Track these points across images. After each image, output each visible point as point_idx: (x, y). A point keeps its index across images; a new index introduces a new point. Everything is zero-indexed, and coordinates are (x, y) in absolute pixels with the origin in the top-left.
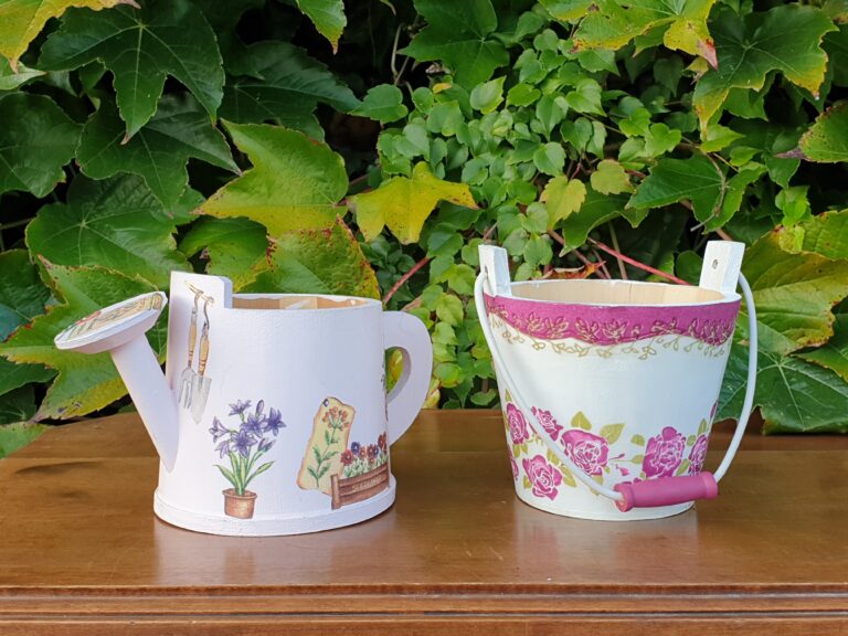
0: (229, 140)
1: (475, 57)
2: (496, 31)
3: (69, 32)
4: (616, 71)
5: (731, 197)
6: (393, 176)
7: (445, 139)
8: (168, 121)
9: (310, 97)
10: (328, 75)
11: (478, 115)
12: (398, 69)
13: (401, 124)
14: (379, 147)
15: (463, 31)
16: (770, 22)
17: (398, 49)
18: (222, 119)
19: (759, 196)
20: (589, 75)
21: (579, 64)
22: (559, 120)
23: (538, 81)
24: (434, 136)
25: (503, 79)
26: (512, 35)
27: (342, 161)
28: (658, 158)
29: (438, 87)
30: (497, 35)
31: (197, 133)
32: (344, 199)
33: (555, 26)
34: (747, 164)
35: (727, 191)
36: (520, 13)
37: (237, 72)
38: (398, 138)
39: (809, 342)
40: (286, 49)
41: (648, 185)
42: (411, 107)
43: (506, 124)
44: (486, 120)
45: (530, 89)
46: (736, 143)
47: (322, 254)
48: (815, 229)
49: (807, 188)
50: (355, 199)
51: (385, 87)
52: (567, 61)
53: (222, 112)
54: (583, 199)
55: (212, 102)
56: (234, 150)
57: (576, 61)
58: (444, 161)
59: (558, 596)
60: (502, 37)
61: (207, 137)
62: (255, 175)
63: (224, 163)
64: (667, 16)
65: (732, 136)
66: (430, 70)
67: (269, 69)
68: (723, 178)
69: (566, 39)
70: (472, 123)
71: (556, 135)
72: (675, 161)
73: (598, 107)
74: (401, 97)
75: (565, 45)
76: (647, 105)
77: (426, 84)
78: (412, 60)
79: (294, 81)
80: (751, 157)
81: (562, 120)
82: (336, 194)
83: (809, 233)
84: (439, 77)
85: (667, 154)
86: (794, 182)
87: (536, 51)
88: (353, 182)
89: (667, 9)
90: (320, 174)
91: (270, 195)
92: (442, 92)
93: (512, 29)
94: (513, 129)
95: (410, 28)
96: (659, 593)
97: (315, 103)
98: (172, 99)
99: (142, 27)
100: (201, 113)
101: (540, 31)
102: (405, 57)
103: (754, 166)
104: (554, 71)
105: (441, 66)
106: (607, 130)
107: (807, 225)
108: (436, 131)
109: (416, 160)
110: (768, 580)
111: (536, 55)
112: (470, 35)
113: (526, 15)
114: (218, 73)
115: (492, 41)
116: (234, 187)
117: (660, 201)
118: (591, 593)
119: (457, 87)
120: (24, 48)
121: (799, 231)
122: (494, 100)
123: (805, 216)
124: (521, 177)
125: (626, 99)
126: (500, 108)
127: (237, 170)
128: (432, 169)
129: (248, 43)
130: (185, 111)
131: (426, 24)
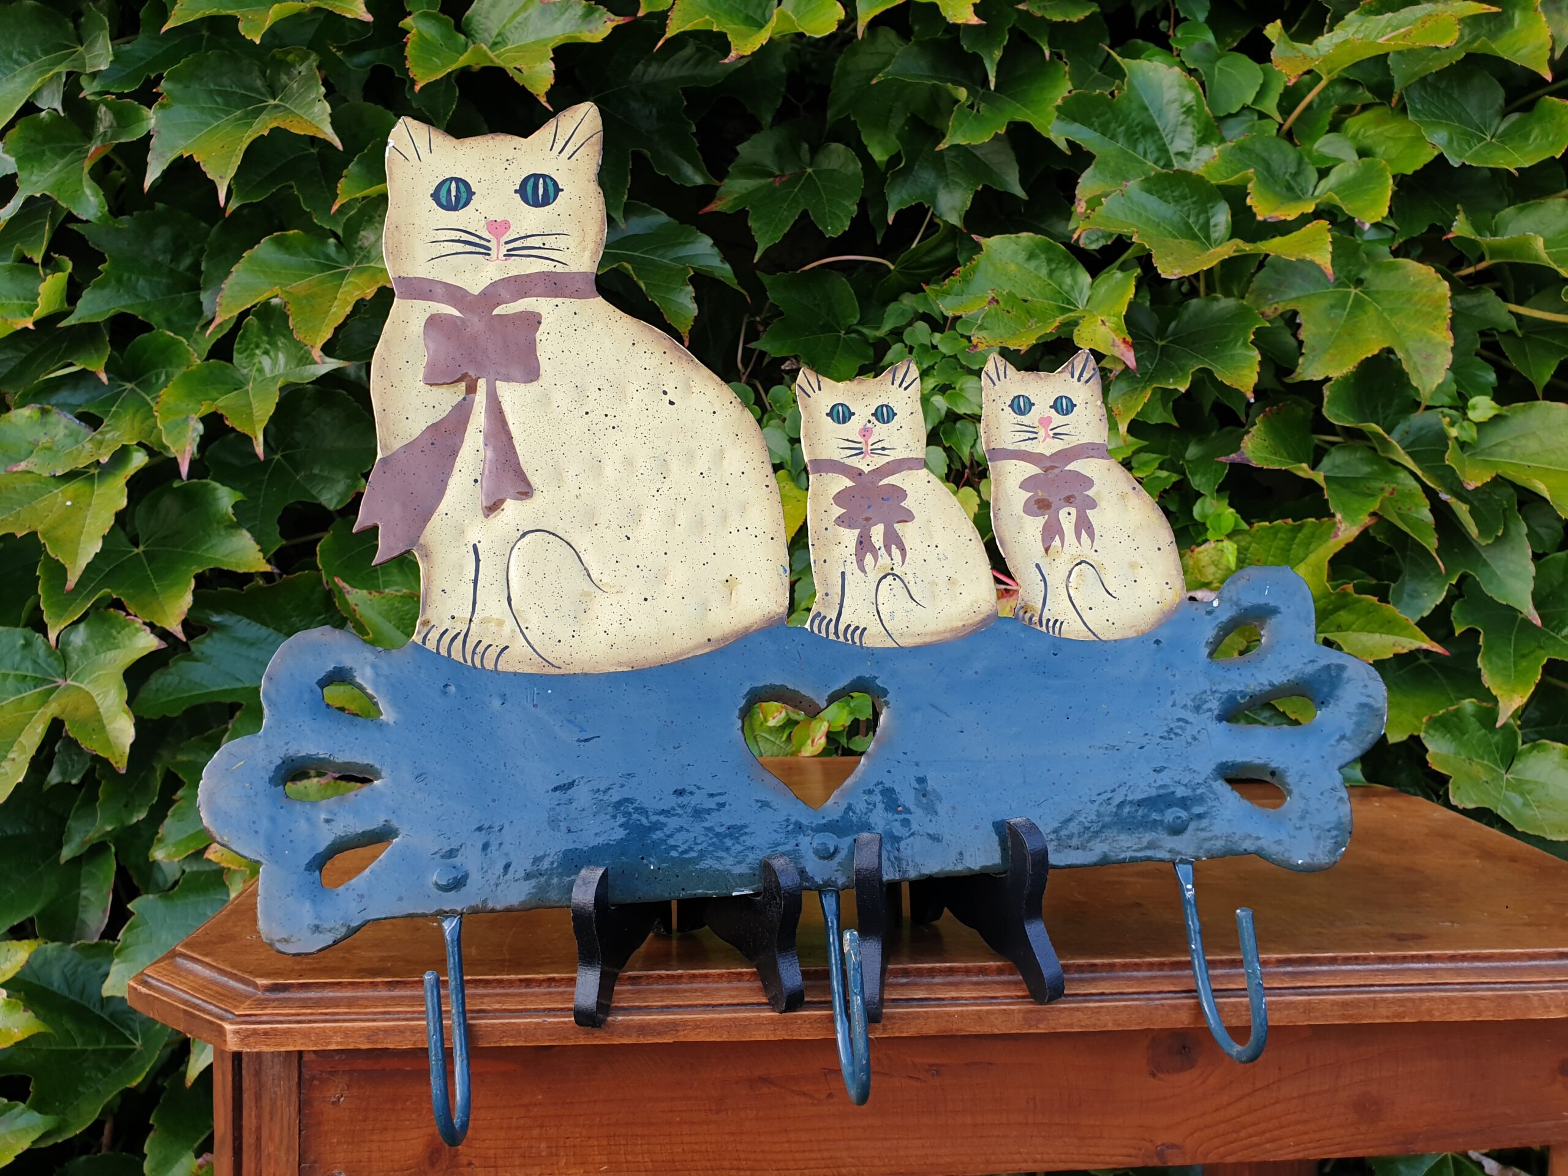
1: (835, 353)
2: (860, 323)
12: (746, 367)
15: (821, 323)
16: (1186, 315)
17: (745, 343)
20: (969, 371)
21: (958, 360)
22: (937, 421)
24: (794, 441)
26: (878, 328)
30: (860, 328)
33: (926, 318)
36: (887, 304)
42: (765, 409)
46: (1139, 451)
52: (944, 356)
57: (955, 357)
60: (865, 330)
64: (1070, 310)
65: (1134, 444)
66: (786, 366)
69: (942, 331)
74: (752, 396)
75: (942, 339)
77: (778, 382)
78: (763, 354)
80: (1156, 465)
81: (941, 423)
87: (906, 346)
89: (1069, 302)
93: (878, 322)
95: (758, 319)
101: (911, 324)
102: (754, 350)
104: (932, 367)
105: (798, 362)
112: (829, 328)
113: (893, 306)
115: (853, 335)
120: (327, 334)
121: (1230, 546)
123: (1236, 528)
128: (794, 479)
131: (782, 314)
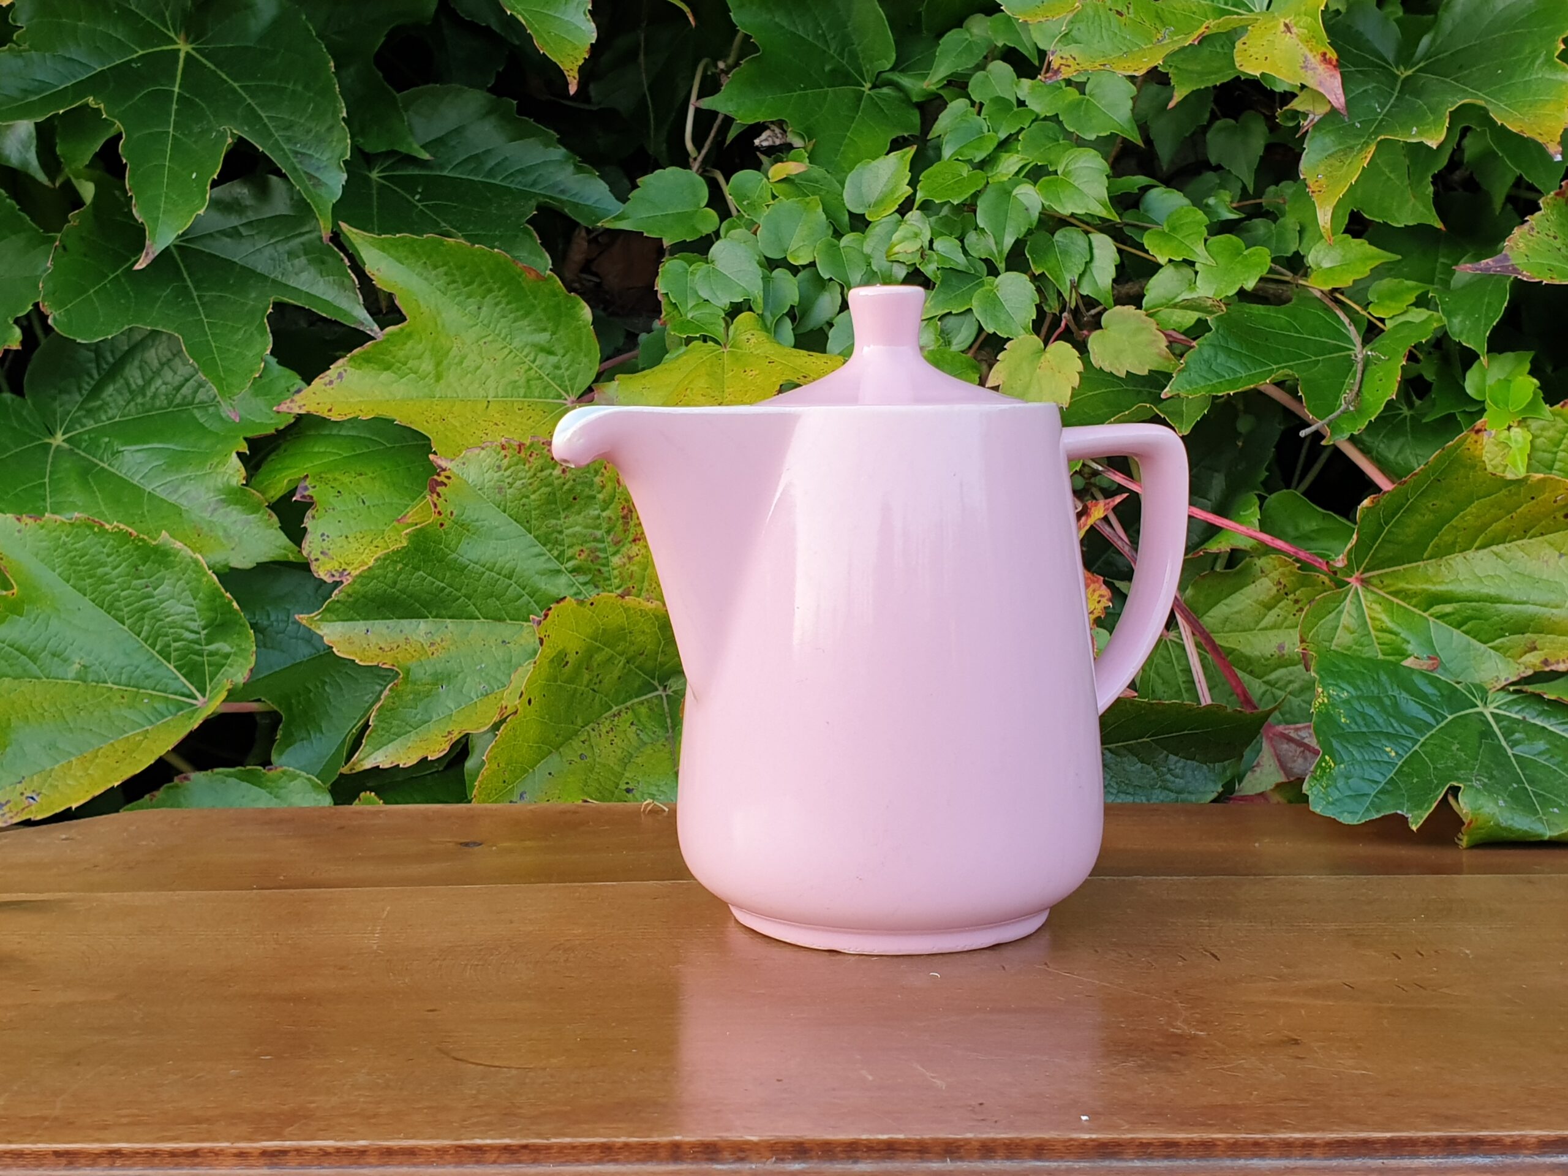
0: (358, 268)
1: (852, 119)
2: (895, 69)
3: (32, 47)
4: (1136, 138)
5: (1376, 373)
6: (689, 341)
7: (795, 270)
8: (234, 233)
9: (526, 195)
10: (559, 152)
11: (859, 223)
12: (698, 145)
13: (701, 246)
14: (661, 286)
15: (827, 68)
17: (699, 97)
18: (344, 226)
19: (1429, 377)
20: (1080, 143)
21: (1060, 123)
22: (1024, 230)
23: (980, 155)
24: (771, 264)
25: (910, 151)
26: (925, 77)
27: (586, 313)
28: (1228, 302)
29: (779, 171)
30: (895, 77)
31: (291, 254)
32: (590, 389)
33: (1011, 55)
34: (1405, 312)
35: (1367, 362)
36: (940, 35)
37: (375, 145)
38: (700, 268)
40: (475, 100)
41: (1207, 352)
42: (724, 213)
43: (916, 235)
44: (875, 231)
45: (965, 171)
46: (1378, 273)
47: (544, 490)
48: (1550, 433)
49: (1529, 355)
50: (612, 386)
51: (670, 175)
52: (1036, 119)
53: (344, 209)
54: (1076, 381)
55: (322, 191)
56: (365, 281)
57: (1055, 118)
58: (792, 314)
60: (905, 81)
61: (310, 262)
62: (409, 336)
63: (347, 314)
65: (1372, 258)
66: (763, 140)
67: (440, 141)
68: (1357, 340)
69: (1033, 77)
70: (848, 239)
71: (1016, 260)
72: (1258, 309)
73: (1104, 205)
74: (704, 193)
75: (1032, 88)
76: (1198, 202)
77: (757, 166)
78: (728, 121)
79: (491, 163)
80: (1411, 299)
81: (1030, 232)
82: (572, 379)
83: (1538, 441)
84: (779, 152)
85: (1242, 294)
86: (1500, 342)
87: (973, 103)
88: (611, 361)
90: (543, 338)
91: (438, 378)
92: (787, 179)
93: (926, 65)
94: (931, 248)
95: (721, 65)
97: (533, 203)
98: (239, 190)
99: (184, 48)
100: (303, 211)
101: (981, 67)
102: (714, 114)
103: (1419, 315)
104: (1012, 138)
105: (784, 132)
106: (1120, 251)
107: (1534, 425)
108: (775, 255)
109: (734, 311)
111: (975, 110)
112: (842, 77)
113: (952, 37)
114: (336, 135)
115: (886, 90)
116: (367, 360)
117: (1232, 383)
119: (818, 172)
121: (1519, 436)
122: (893, 191)
123: (1532, 406)
124: (948, 343)
125: (1154, 193)
126: (904, 209)
127: (370, 325)
128: (772, 330)
130: (267, 212)
131: (756, 49)
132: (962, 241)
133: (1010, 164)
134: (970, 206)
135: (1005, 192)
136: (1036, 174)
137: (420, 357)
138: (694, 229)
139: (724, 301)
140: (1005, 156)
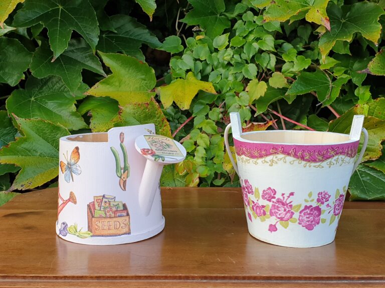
0: (101, 61)
1: (215, 24)
2: (225, 11)
3: (27, 9)
4: (281, 31)
5: (334, 90)
6: (177, 78)
7: (201, 61)
8: (72, 51)
9: (138, 41)
10: (147, 31)
11: (216, 50)
12: (179, 29)
13: (180, 54)
14: (171, 65)
15: (209, 11)
16: (353, 10)
17: (179, 20)
18: (98, 51)
19: (347, 90)
20: (268, 33)
22: (254, 53)
23: (245, 35)
24: (196, 60)
25: (229, 34)
26: (232, 14)
27: (153, 71)
28: (301, 72)
29: (198, 37)
30: (225, 14)
31: (86, 57)
32: (154, 89)
33: (252, 10)
34: (341, 75)
35: (332, 87)
36: (236, 4)
37: (104, 29)
38: (179, 60)
39: (370, 158)
40: (127, 18)
41: (296, 84)
42: (185, 47)
43: (230, 55)
44: (220, 53)
45: (241, 39)
46: (337, 65)
47: (144, 114)
48: (373, 106)
49: (370, 86)
50: (159, 88)
51: (173, 37)
52: (258, 26)
53: (98, 47)
54: (266, 90)
55: (93, 43)
56: (104, 66)
57: (262, 26)
58: (200, 72)
59: (262, 281)
60: (227, 14)
61: (91, 59)
62: (113, 77)
63: (99, 71)
64: (307, 6)
65: (335, 62)
66: (194, 29)
67: (119, 28)
68: (331, 81)
69: (257, 16)
70: (214, 54)
71: (253, 60)
72: (308, 73)
73: (273, 48)
74: (180, 41)
75: (257, 19)
76: (295, 47)
77: (192, 36)
78: (185, 24)
79: (131, 33)
80: (343, 72)
81: (256, 54)
82: (150, 86)
83: (371, 108)
84: (198, 32)
85: (304, 70)
86: (364, 84)
87: (243, 21)
88: (159, 80)
89: (306, 3)
90: (143, 77)
91: (120, 87)
92: (200, 40)
93: (232, 11)
94: (233, 57)
95: (184, 10)
96: (310, 280)
97: (141, 44)
98: (74, 41)
99: (61, 7)
100: (88, 47)
101: (245, 12)
102: (182, 23)
103: (345, 76)
104: (252, 31)
105: (199, 27)
106: (277, 58)
107: (370, 104)
108: (197, 58)
109: (188, 71)
110: (360, 274)
111: (243, 23)
112: (213, 13)
113: (239, 4)
114: (96, 29)
115: (223, 16)
116: (104, 82)
117: (302, 92)
118: (277, 280)
119: (207, 37)
120: (6, 17)
121: (366, 107)
122: (224, 44)
123: (369, 100)
124: (237, 79)
125: (285, 44)
126: (227, 47)
127: (105, 75)
128: (195, 75)
129: (110, 16)
130: (80, 47)
131: (193, 8)
132: (240, 55)
133: (251, 37)
134: (242, 47)
135: (250, 44)
136: (257, 39)
137: (116, 82)
138: (178, 50)
139: (185, 69)
140: (250, 35)
